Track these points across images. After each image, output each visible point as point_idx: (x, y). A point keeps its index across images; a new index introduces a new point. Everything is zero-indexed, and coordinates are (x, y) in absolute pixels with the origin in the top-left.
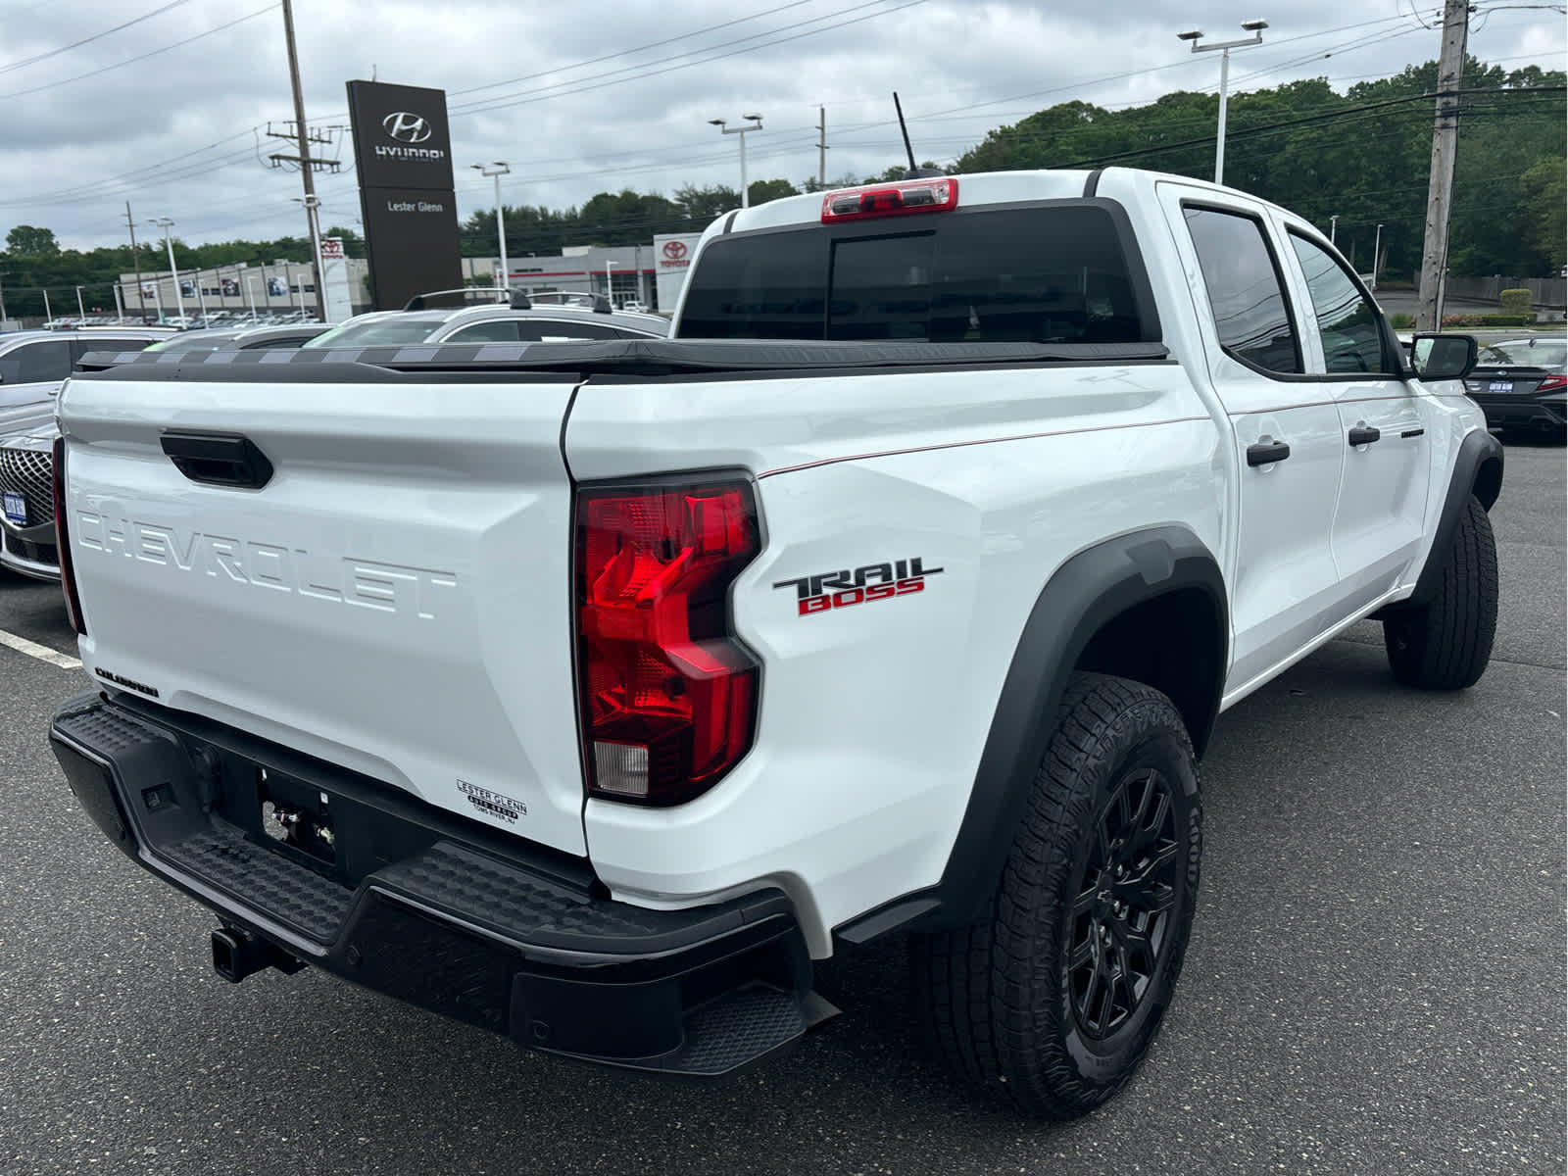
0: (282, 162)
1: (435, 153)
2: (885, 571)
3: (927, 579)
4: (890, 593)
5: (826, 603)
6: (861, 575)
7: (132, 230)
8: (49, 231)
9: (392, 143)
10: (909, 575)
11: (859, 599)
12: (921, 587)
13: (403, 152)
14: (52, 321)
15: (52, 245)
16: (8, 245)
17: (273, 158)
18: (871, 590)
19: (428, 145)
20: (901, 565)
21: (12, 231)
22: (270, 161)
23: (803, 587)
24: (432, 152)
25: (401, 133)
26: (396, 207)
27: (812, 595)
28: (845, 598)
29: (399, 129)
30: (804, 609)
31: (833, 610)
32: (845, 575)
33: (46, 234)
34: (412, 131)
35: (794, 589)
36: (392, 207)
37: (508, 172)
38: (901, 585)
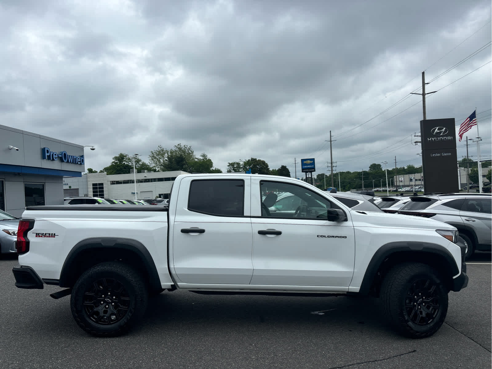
0: (418, 143)
1: (449, 138)
2: (50, 234)
3: (56, 236)
4: (50, 237)
5: (40, 236)
6: (46, 234)
7: (396, 164)
8: (380, 165)
9: (434, 136)
10: (53, 235)
11: (45, 237)
12: (55, 237)
13: (437, 139)
14: (374, 189)
15: (380, 168)
16: (369, 169)
17: (415, 142)
18: (47, 236)
19: (447, 136)
20: (52, 234)
21: (371, 165)
22: (415, 143)
23: (37, 234)
24: (448, 137)
25: (437, 133)
26: (433, 155)
27: (38, 235)
28: (43, 236)
29: (436, 132)
30: (36, 236)
31: (41, 237)
32: (43, 234)
33: (379, 165)
34: (441, 132)
35: (35, 234)
36: (432, 155)
37: (481, 140)
38: (51, 236)
